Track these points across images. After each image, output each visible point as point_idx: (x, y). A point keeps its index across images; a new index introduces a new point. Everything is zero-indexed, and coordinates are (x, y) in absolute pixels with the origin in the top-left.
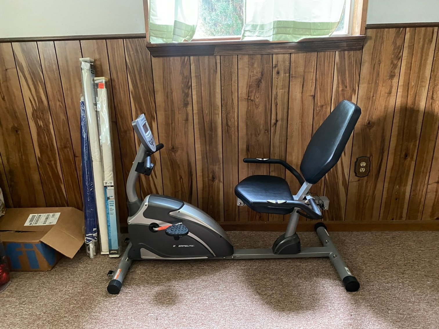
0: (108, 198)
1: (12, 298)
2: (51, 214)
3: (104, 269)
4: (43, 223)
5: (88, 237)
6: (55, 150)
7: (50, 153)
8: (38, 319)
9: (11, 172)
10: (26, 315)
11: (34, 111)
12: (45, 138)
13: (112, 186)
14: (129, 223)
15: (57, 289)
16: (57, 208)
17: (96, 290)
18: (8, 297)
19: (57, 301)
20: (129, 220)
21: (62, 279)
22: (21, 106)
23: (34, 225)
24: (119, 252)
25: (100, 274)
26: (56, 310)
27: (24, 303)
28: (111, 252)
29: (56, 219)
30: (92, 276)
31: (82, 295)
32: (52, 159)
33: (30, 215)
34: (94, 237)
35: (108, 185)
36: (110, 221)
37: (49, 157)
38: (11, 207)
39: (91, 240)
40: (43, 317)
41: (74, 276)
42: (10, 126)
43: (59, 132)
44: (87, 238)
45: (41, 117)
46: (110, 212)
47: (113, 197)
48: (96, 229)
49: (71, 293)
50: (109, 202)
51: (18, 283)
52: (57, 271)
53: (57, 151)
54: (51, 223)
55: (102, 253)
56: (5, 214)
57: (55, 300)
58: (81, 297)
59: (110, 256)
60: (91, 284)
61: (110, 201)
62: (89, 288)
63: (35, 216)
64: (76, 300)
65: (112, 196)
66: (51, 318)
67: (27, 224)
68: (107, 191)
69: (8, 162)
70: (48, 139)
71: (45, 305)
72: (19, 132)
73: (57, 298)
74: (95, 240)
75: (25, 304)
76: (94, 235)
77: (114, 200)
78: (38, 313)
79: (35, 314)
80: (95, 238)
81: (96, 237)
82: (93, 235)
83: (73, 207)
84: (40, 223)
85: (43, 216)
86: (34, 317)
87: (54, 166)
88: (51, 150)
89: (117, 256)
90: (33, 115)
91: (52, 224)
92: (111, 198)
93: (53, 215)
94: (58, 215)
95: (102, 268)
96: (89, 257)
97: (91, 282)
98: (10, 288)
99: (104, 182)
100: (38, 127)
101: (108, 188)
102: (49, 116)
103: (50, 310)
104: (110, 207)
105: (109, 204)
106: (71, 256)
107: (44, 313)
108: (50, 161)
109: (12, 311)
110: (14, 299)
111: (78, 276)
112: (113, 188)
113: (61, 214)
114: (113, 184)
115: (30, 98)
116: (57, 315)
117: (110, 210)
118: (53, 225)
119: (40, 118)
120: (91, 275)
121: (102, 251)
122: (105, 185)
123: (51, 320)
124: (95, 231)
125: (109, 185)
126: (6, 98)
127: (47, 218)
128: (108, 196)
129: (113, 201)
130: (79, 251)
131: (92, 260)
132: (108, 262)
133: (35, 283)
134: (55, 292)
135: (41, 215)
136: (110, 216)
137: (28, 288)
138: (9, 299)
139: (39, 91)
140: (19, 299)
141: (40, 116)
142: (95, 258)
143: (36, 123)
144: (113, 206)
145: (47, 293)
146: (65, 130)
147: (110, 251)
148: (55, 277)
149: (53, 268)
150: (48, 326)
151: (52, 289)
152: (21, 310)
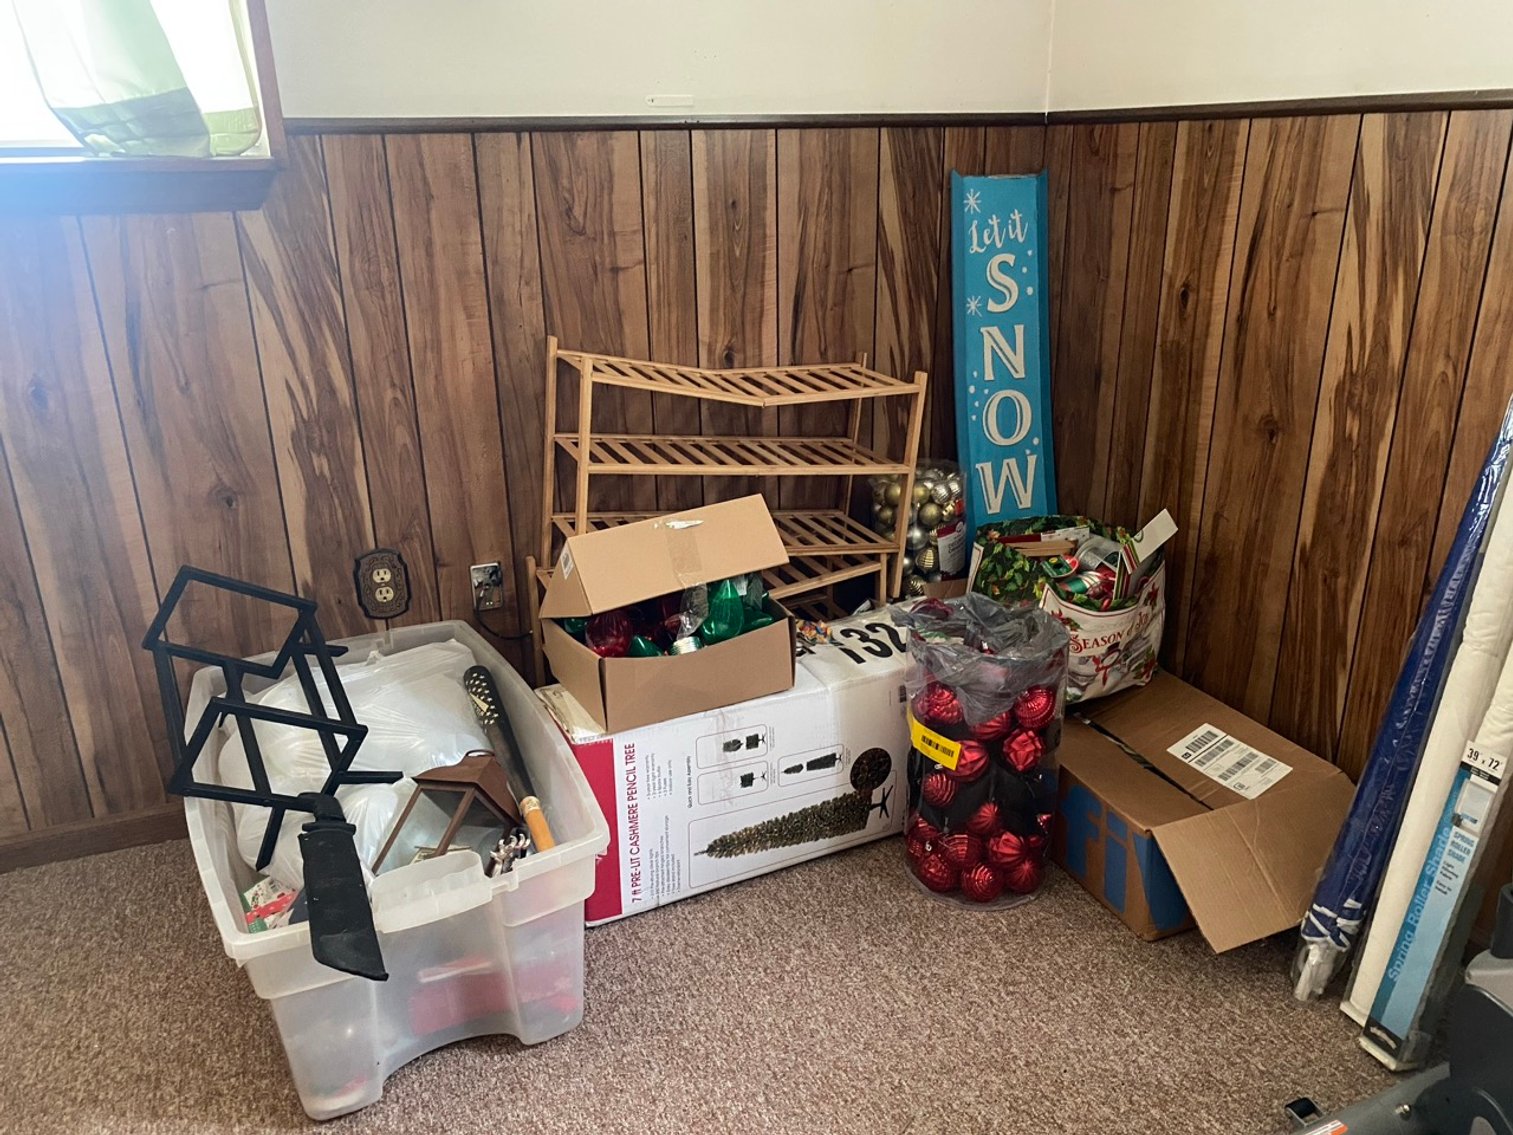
0: (1457, 821)
1: (1002, 947)
2: (1263, 757)
3: (1305, 1071)
4: (1220, 773)
5: (1318, 915)
6: (1363, 540)
7: (1343, 547)
8: (999, 1066)
9: (1212, 562)
10: (988, 1026)
11: (1350, 376)
12: (1347, 485)
13: (1493, 779)
14: (1469, 976)
15: (1116, 1015)
16: (1292, 747)
17: (1217, 1125)
18: (999, 938)
19: (1085, 1057)
20: (1477, 967)
21: (1155, 999)
22: (1313, 355)
23: (1193, 764)
24: (1407, 1055)
25: (1277, 1079)
26: (1058, 1084)
27: (1011, 988)
28: (1374, 1030)
29: (1266, 784)
30: (1246, 1061)
31: (1162, 1105)
32: (1343, 569)
33: (1206, 725)
34: (1339, 929)
35: (1477, 764)
36: (1424, 913)
37: (1335, 558)
38: (1173, 672)
39: (1321, 935)
40: (1015, 1072)
41: (1196, 1016)
42: (1260, 412)
43: (1404, 475)
44: (1313, 919)
45: (1360, 405)
46: (1438, 877)
47: (1477, 827)
48: (1359, 905)
49: (1140, 1068)
50: (1452, 837)
51: (1048, 915)
52: (1164, 957)
53: (1369, 544)
54: (1242, 786)
55: (1344, 1007)
56: (1147, 684)
57: (1084, 1049)
58: (1154, 1106)
59: (1364, 1043)
60: (1219, 1091)
61: (1457, 835)
62: (1201, 1099)
63: (1216, 736)
64: (1131, 1102)
65: (1475, 821)
66: (1027, 1096)
67: (1177, 750)
68: (1467, 787)
69: (1215, 527)
70: (1356, 492)
71: (1050, 1041)
72: (1278, 441)
73: (1090, 1047)
74: (1340, 943)
75: (1013, 993)
76: (1341, 922)
77: (1476, 840)
78: (1014, 1050)
79: (1006, 1044)
80: (1342, 936)
81: (1345, 933)
82: (1335, 920)
83: (1343, 770)
84: (1212, 770)
85: (1239, 749)
86: (996, 1052)
87: (1341, 595)
88: (1352, 536)
89: (1392, 1065)
90: (1340, 389)
91: (1242, 792)
92: (1466, 822)
93: (1266, 766)
94: (1281, 770)
95: (1299, 1064)
96: (1293, 985)
97: (1223, 1083)
98: (1019, 915)
99: (1470, 744)
100: (1341, 440)
101: (1474, 778)
102: (1390, 407)
103: (1048, 1067)
104: (1446, 858)
105: (1448, 847)
106: (1219, 946)
107: (1027, 1064)
108: (1335, 574)
109: (971, 988)
110: (1001, 956)
111: (1206, 1027)
112: (1494, 788)
113: (1291, 773)
114: (1498, 774)
115: (1350, 327)
116: (1048, 1103)
117: (1440, 868)
118: (1242, 799)
119: (1358, 410)
120: (1248, 1057)
121: (1348, 999)
122: (1466, 759)
123: (1025, 1103)
124: (1352, 911)
125: (1484, 768)
126: (1279, 313)
127: (1240, 765)
128: (1459, 810)
129: (1470, 843)
130: (1260, 941)
131: (1293, 1004)
132: (1341, 1055)
133: (1083, 947)
134: (1104, 1022)
135: (1231, 744)
136: (1433, 894)
137: (1056, 950)
138: (994, 946)
139: (1391, 305)
140: (1012, 967)
141: (1360, 400)
142: (1312, 1007)
143: (1339, 423)
144: (1461, 859)
145: (1083, 1006)
146: (1428, 475)
147: (1371, 1022)
148: (1143, 974)
149: (1161, 938)
150: (1004, 1113)
151: (1104, 1005)
152: (992, 1002)
